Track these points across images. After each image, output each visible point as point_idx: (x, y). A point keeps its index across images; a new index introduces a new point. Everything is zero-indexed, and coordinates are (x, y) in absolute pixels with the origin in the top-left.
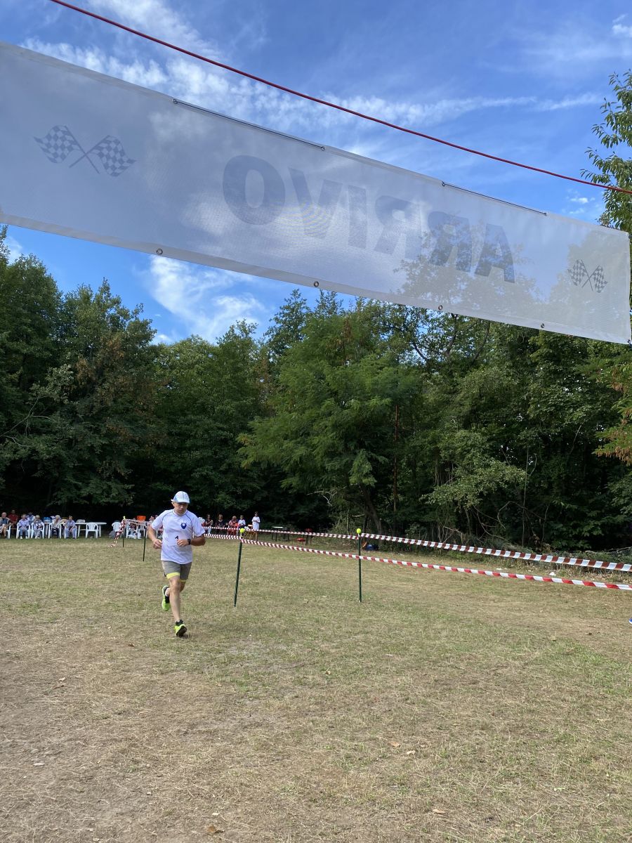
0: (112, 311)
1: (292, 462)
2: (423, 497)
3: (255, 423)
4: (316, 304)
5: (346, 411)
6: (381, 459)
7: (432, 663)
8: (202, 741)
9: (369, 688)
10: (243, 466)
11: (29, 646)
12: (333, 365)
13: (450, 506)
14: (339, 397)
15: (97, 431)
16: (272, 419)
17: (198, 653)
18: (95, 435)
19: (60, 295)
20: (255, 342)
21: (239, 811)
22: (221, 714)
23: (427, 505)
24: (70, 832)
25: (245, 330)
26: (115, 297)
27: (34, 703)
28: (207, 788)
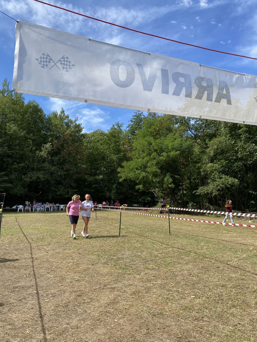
0: (66, 121)
1: (140, 178)
2: (194, 191)
3: (124, 164)
4: (147, 114)
5: (161, 157)
6: (177, 176)
7: (200, 260)
8: (109, 292)
9: (175, 270)
10: (120, 181)
11: (41, 254)
12: (155, 139)
13: (206, 195)
14: (158, 152)
15: (62, 169)
16: (131, 162)
17: (106, 256)
18: (62, 170)
19: (45, 115)
20: (123, 131)
21: (125, 319)
22: (116, 281)
23: (196, 195)
24: (60, 327)
25: (119, 126)
26: (67, 115)
27: (44, 277)
28: (112, 310)
